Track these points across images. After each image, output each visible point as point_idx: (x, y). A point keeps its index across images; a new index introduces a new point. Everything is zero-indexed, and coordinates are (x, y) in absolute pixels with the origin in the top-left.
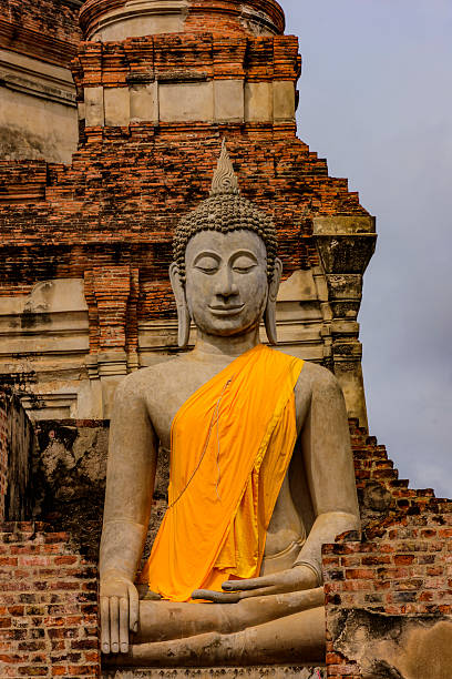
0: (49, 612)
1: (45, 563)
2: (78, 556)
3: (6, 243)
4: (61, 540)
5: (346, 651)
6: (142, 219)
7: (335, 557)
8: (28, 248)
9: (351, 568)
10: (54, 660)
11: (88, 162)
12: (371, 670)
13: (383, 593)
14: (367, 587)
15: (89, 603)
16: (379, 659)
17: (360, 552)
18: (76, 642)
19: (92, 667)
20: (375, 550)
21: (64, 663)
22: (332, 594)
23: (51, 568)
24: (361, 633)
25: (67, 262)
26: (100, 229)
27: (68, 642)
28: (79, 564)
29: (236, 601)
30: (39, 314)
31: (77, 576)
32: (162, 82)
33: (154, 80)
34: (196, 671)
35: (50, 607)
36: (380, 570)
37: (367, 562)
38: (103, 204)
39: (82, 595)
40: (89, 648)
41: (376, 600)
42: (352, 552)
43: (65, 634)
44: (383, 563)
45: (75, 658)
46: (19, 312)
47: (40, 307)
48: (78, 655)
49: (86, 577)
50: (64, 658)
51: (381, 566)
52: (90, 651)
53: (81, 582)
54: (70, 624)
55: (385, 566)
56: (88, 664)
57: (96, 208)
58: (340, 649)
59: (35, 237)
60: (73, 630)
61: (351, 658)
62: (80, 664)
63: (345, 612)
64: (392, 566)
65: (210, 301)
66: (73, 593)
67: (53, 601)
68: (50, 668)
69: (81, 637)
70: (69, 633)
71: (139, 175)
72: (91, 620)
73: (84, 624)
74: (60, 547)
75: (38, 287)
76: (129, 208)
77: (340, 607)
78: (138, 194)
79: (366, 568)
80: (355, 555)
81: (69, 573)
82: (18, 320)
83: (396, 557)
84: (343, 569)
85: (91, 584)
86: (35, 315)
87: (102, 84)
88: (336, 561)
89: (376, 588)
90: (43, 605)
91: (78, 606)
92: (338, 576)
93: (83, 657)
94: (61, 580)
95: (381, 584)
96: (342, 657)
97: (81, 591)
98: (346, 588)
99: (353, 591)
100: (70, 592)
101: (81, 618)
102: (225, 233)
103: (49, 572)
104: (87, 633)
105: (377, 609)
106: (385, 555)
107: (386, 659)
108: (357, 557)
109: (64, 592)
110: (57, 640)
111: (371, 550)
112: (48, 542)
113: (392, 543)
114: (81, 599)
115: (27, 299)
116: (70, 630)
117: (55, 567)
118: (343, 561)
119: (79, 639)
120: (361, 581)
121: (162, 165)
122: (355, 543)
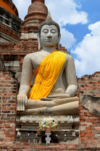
0: (3, 92)
1: (3, 79)
2: (12, 78)
3: (6, 54)
4: (7, 74)
5: (85, 106)
6: (30, 51)
7: (82, 81)
8: (10, 55)
9: (86, 84)
10: (3, 106)
11: (21, 43)
12: (92, 111)
13: (95, 91)
14: (90, 89)
15: (14, 90)
16: (95, 108)
17: (89, 80)
18: (10, 101)
19: (14, 108)
20: (92, 80)
21: (6, 107)
22: (81, 91)
23: (4, 81)
24: (89, 101)
25: (17, 58)
26: (23, 52)
27: (8, 101)
28: (12, 80)
29: (51, 100)
30: (12, 66)
31: (11, 83)
32: (34, 32)
33: (33, 32)
34: (41, 116)
35: (3, 91)
36: (94, 85)
37: (90, 83)
38: (23, 49)
39: (12, 88)
40: (13, 103)
41: (93, 93)
42: (86, 80)
43: (7, 99)
44: (95, 83)
45: (9, 105)
46: (8, 66)
47: (12, 65)
48: (10, 105)
49: (14, 83)
50: (6, 105)
51: (94, 84)
52: (14, 104)
53: (12, 85)
54: (8, 96)
55: (95, 84)
56: (13, 107)
57: (22, 49)
58: (83, 105)
59: (12, 53)
60: (9, 98)
61: (87, 108)
62: (11, 107)
63: (85, 96)
64: (97, 84)
65: (46, 39)
66: (10, 88)
67: (4, 90)
68: (2, 108)
69: (11, 99)
70: (8, 98)
71: (30, 45)
72: (14, 95)
73: (13, 96)
74: (7, 75)
75: (12, 62)
76: (28, 50)
77: (83, 94)
78: (30, 48)
79: (90, 84)
80: (87, 81)
81: (9, 82)
82: (8, 67)
83: (98, 82)
84: (84, 84)
85: (15, 85)
86: (11, 66)
87: (24, 32)
88: (82, 82)
89: (93, 90)
90: (1, 90)
91: (11, 91)
92: (83, 86)
93: (12, 105)
94: (7, 84)
95: (94, 89)
96: (84, 108)
97: (12, 87)
98: (85, 89)
99: (87, 90)
100: (9, 87)
101: (12, 94)
102: (50, 25)
103: (4, 82)
104: (13, 98)
105: (94, 95)
106: (95, 81)
107: (96, 108)
108: (88, 81)
109: (7, 87)
110: (5, 100)
111: (91, 80)
112: (4, 74)
113: (97, 78)
114: (12, 89)
115: (10, 64)
116: (8, 97)
117: (6, 81)
118: (84, 82)
119: (11, 100)
120: (89, 88)
121: (34, 44)
122: (87, 78)
